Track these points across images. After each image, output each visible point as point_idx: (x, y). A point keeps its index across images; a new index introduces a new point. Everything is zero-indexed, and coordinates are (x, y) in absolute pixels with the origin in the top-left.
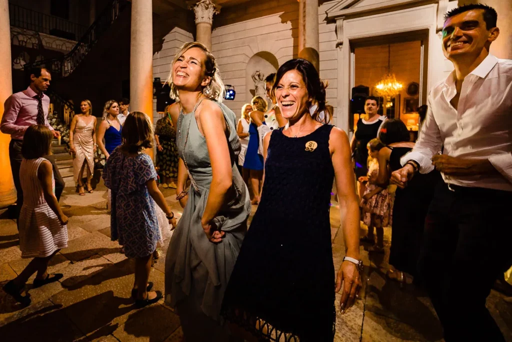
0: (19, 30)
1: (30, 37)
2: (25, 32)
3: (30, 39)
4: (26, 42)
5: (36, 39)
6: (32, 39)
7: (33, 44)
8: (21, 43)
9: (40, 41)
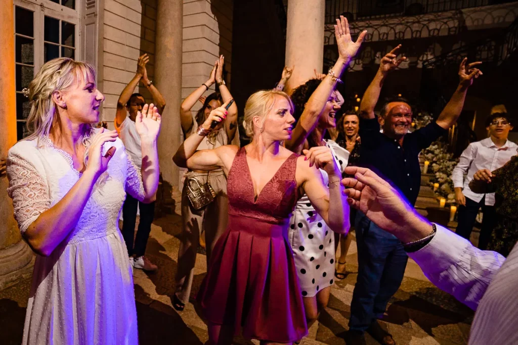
0: (431, 17)
1: (445, 21)
2: (439, 16)
3: (446, 23)
4: (439, 30)
5: (456, 21)
6: (448, 23)
7: (449, 29)
8: (432, 33)
9: (462, 21)
